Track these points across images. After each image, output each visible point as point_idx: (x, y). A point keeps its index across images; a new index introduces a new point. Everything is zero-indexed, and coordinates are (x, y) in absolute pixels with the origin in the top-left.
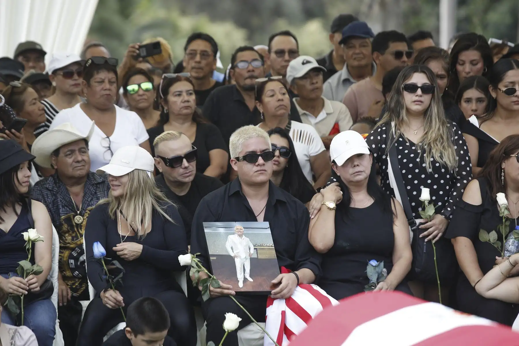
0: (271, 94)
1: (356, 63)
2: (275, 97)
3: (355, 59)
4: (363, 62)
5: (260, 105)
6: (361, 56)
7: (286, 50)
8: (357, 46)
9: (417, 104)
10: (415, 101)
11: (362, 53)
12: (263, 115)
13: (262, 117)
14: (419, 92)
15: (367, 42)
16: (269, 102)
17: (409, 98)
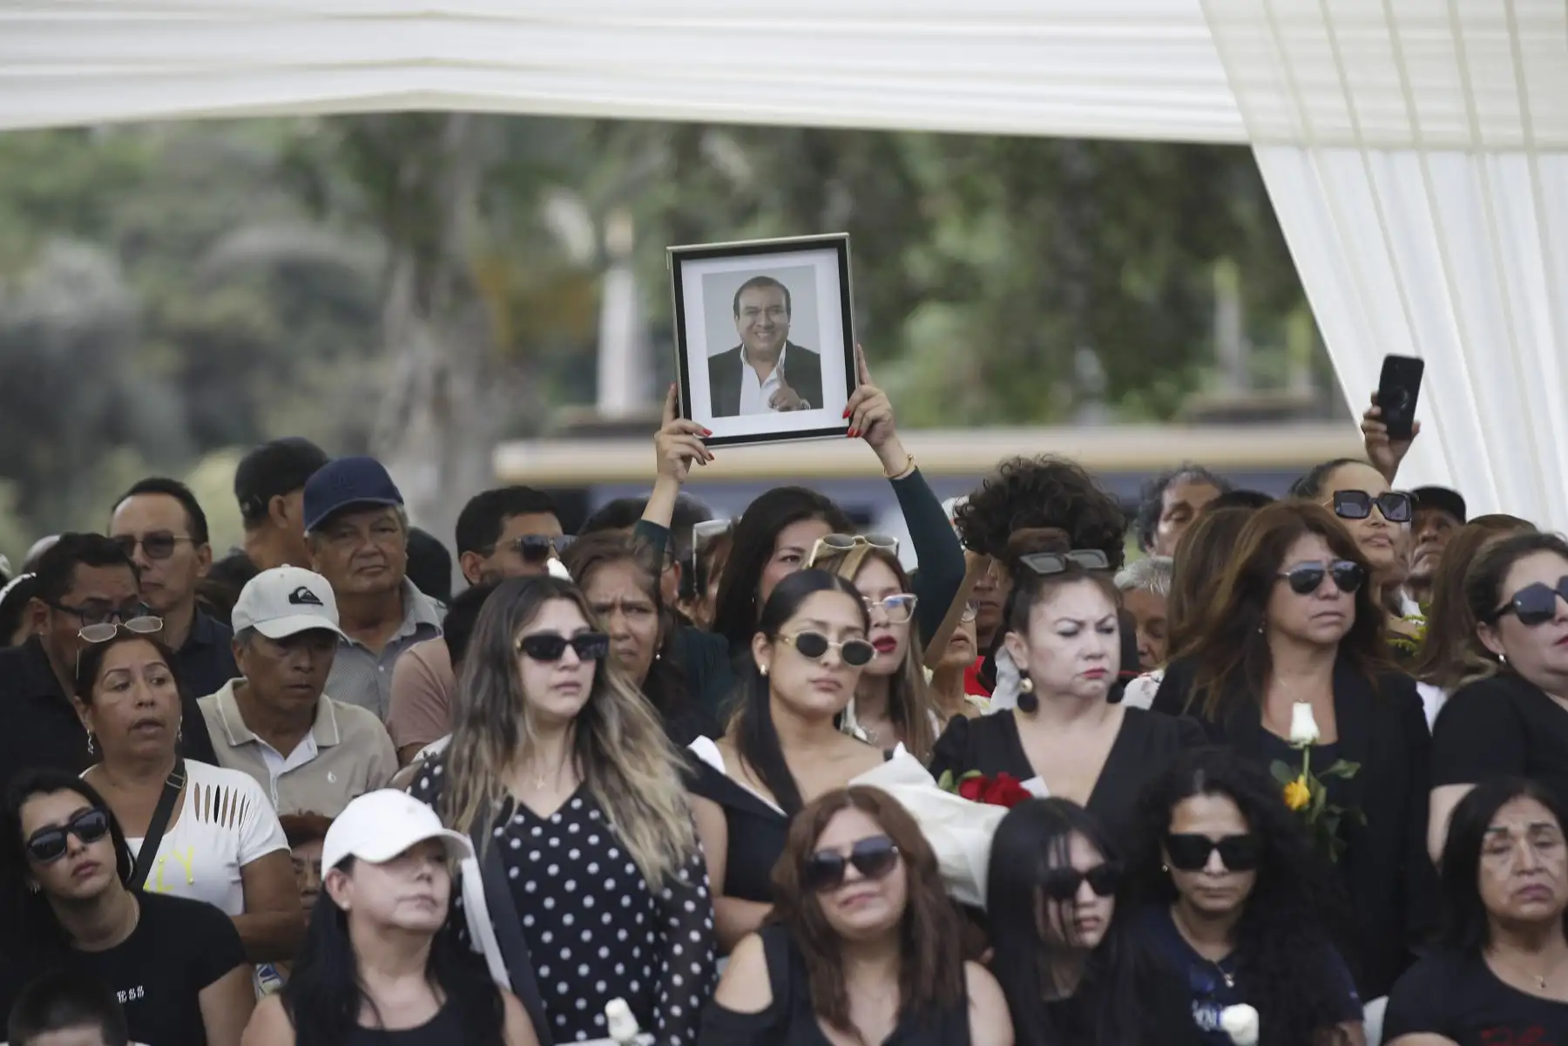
0: (120, 681)
1: (364, 583)
2: (129, 693)
3: (361, 570)
4: (385, 579)
5: (85, 711)
6: (379, 560)
7: (139, 537)
8: (366, 531)
9: (566, 694)
10: (558, 687)
11: (382, 553)
12: (95, 741)
13: (91, 749)
14: (570, 655)
15: (389, 519)
16: (113, 705)
17: (536, 677)
